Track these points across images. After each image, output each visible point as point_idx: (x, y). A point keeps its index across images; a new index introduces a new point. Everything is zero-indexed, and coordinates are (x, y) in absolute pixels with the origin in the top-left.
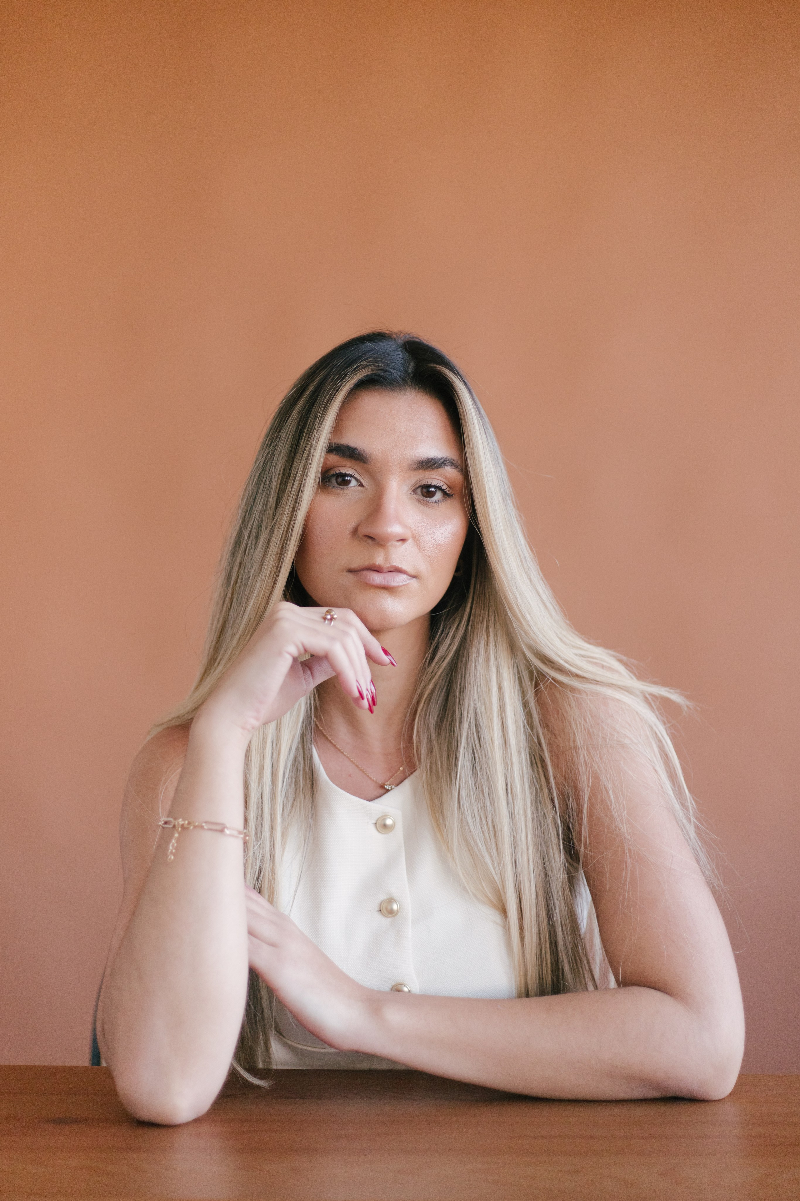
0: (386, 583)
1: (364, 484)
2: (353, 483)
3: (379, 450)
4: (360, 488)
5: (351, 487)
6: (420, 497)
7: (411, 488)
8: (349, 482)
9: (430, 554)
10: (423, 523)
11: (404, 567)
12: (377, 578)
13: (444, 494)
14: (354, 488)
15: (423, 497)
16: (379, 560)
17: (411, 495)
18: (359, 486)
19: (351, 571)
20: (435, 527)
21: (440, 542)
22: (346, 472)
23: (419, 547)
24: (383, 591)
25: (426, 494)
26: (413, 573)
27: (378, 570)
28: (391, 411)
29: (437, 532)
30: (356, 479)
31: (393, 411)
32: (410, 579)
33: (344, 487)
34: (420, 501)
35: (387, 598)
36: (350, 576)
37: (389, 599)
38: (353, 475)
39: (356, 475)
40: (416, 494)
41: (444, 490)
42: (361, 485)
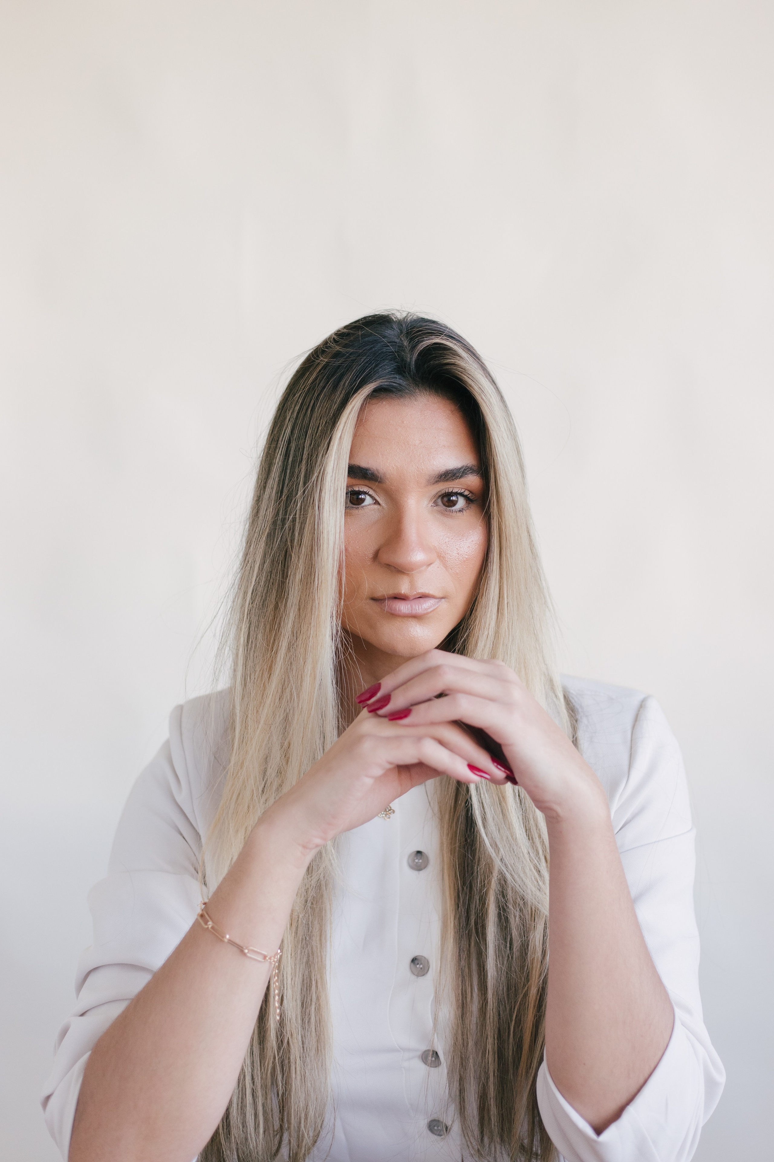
0: (414, 612)
1: (381, 502)
2: (368, 500)
3: (393, 468)
4: (376, 506)
5: (366, 506)
6: (442, 507)
7: (431, 500)
8: (363, 500)
9: (458, 571)
10: (447, 539)
11: (432, 592)
12: (403, 607)
13: (467, 500)
14: (370, 506)
15: (445, 507)
16: (404, 588)
17: (432, 507)
18: (375, 504)
19: (374, 599)
20: (460, 541)
21: (467, 557)
22: (360, 490)
23: (446, 567)
24: (410, 619)
25: (447, 504)
26: (441, 596)
27: (403, 598)
28: (403, 422)
29: (463, 546)
30: (370, 495)
31: (405, 422)
32: (438, 602)
33: (359, 506)
34: (442, 513)
35: (416, 626)
36: (374, 605)
37: (418, 626)
38: (367, 492)
39: (371, 492)
40: (437, 505)
41: (466, 495)
42: (377, 503)
